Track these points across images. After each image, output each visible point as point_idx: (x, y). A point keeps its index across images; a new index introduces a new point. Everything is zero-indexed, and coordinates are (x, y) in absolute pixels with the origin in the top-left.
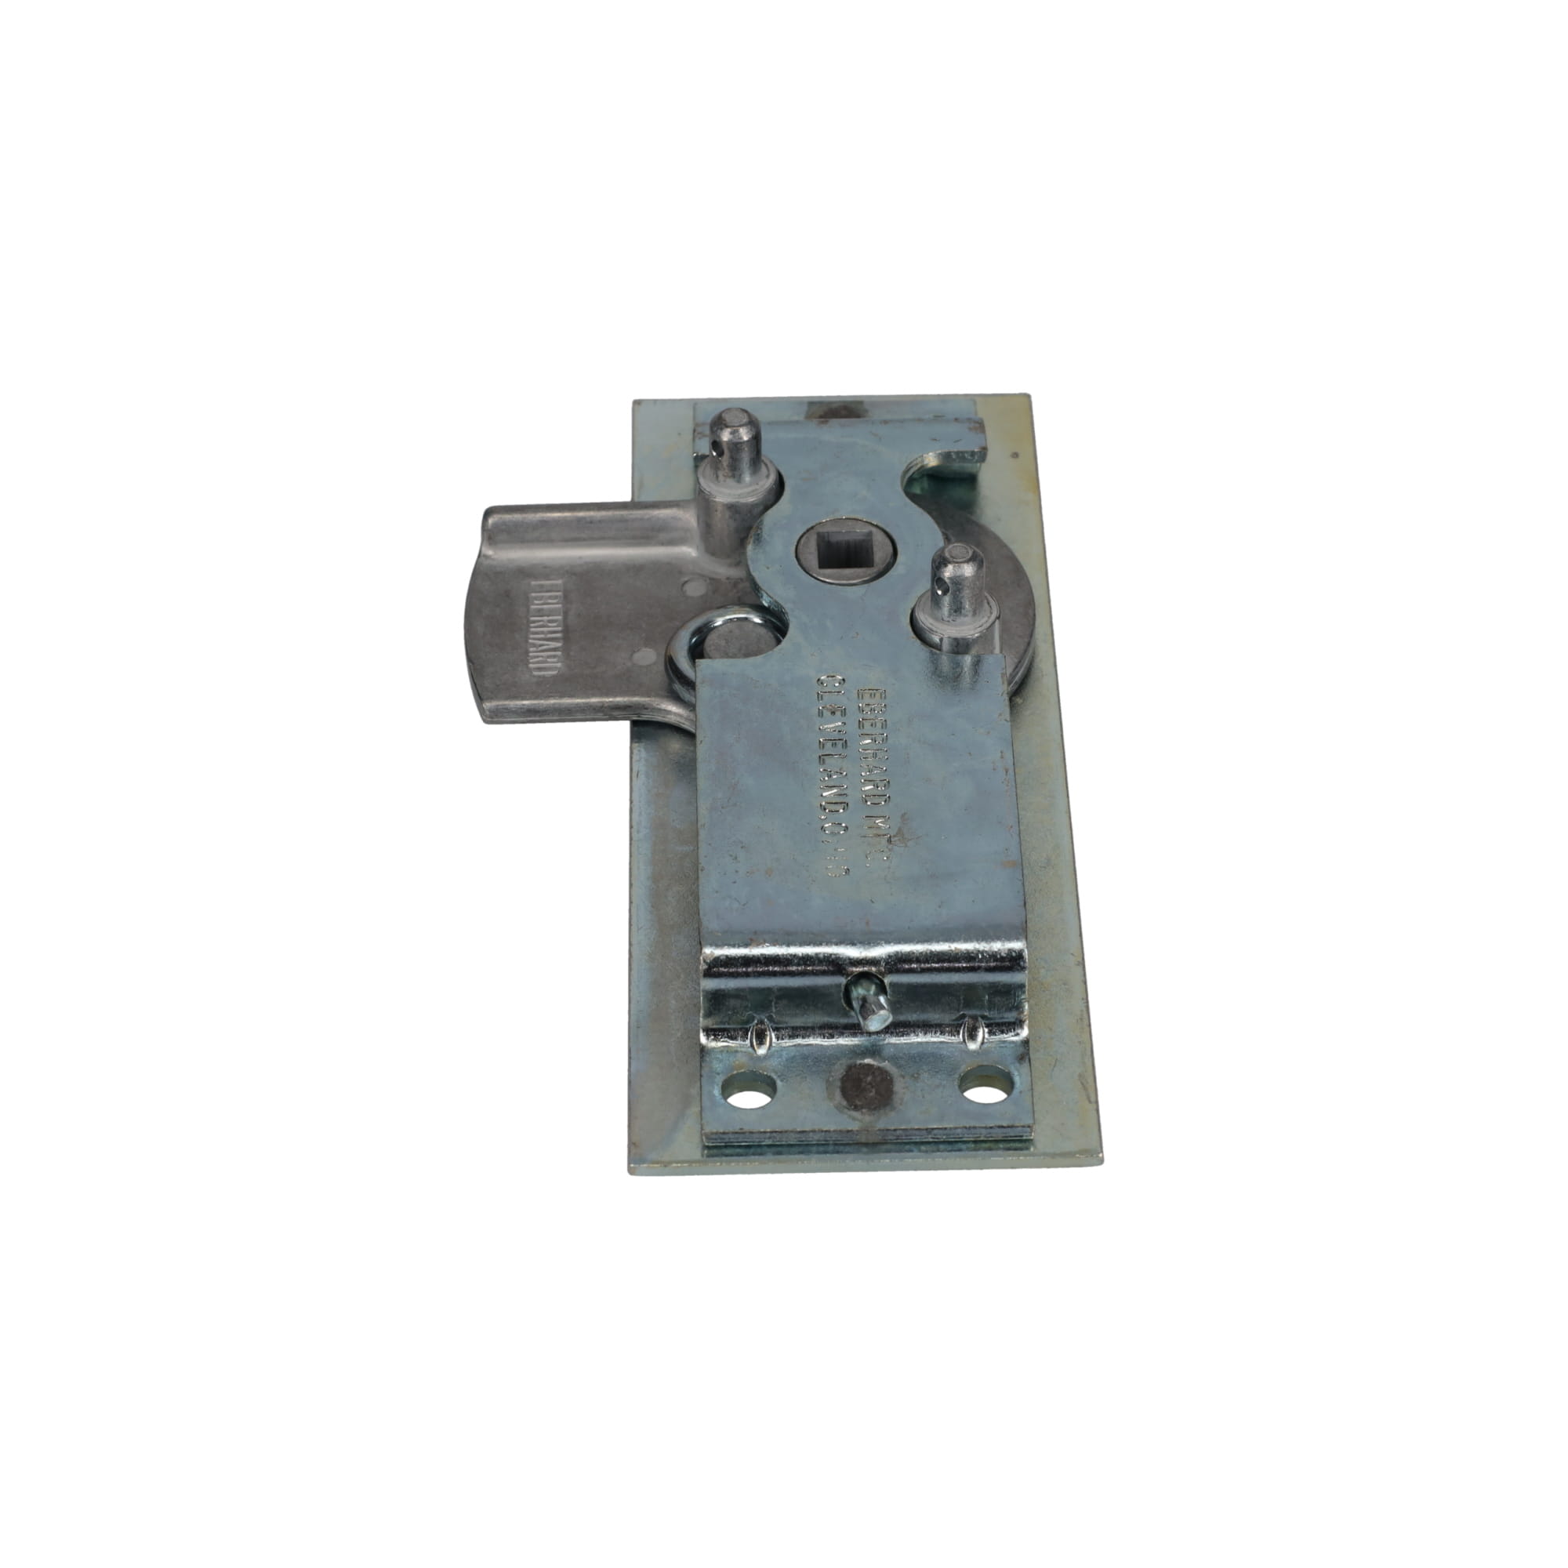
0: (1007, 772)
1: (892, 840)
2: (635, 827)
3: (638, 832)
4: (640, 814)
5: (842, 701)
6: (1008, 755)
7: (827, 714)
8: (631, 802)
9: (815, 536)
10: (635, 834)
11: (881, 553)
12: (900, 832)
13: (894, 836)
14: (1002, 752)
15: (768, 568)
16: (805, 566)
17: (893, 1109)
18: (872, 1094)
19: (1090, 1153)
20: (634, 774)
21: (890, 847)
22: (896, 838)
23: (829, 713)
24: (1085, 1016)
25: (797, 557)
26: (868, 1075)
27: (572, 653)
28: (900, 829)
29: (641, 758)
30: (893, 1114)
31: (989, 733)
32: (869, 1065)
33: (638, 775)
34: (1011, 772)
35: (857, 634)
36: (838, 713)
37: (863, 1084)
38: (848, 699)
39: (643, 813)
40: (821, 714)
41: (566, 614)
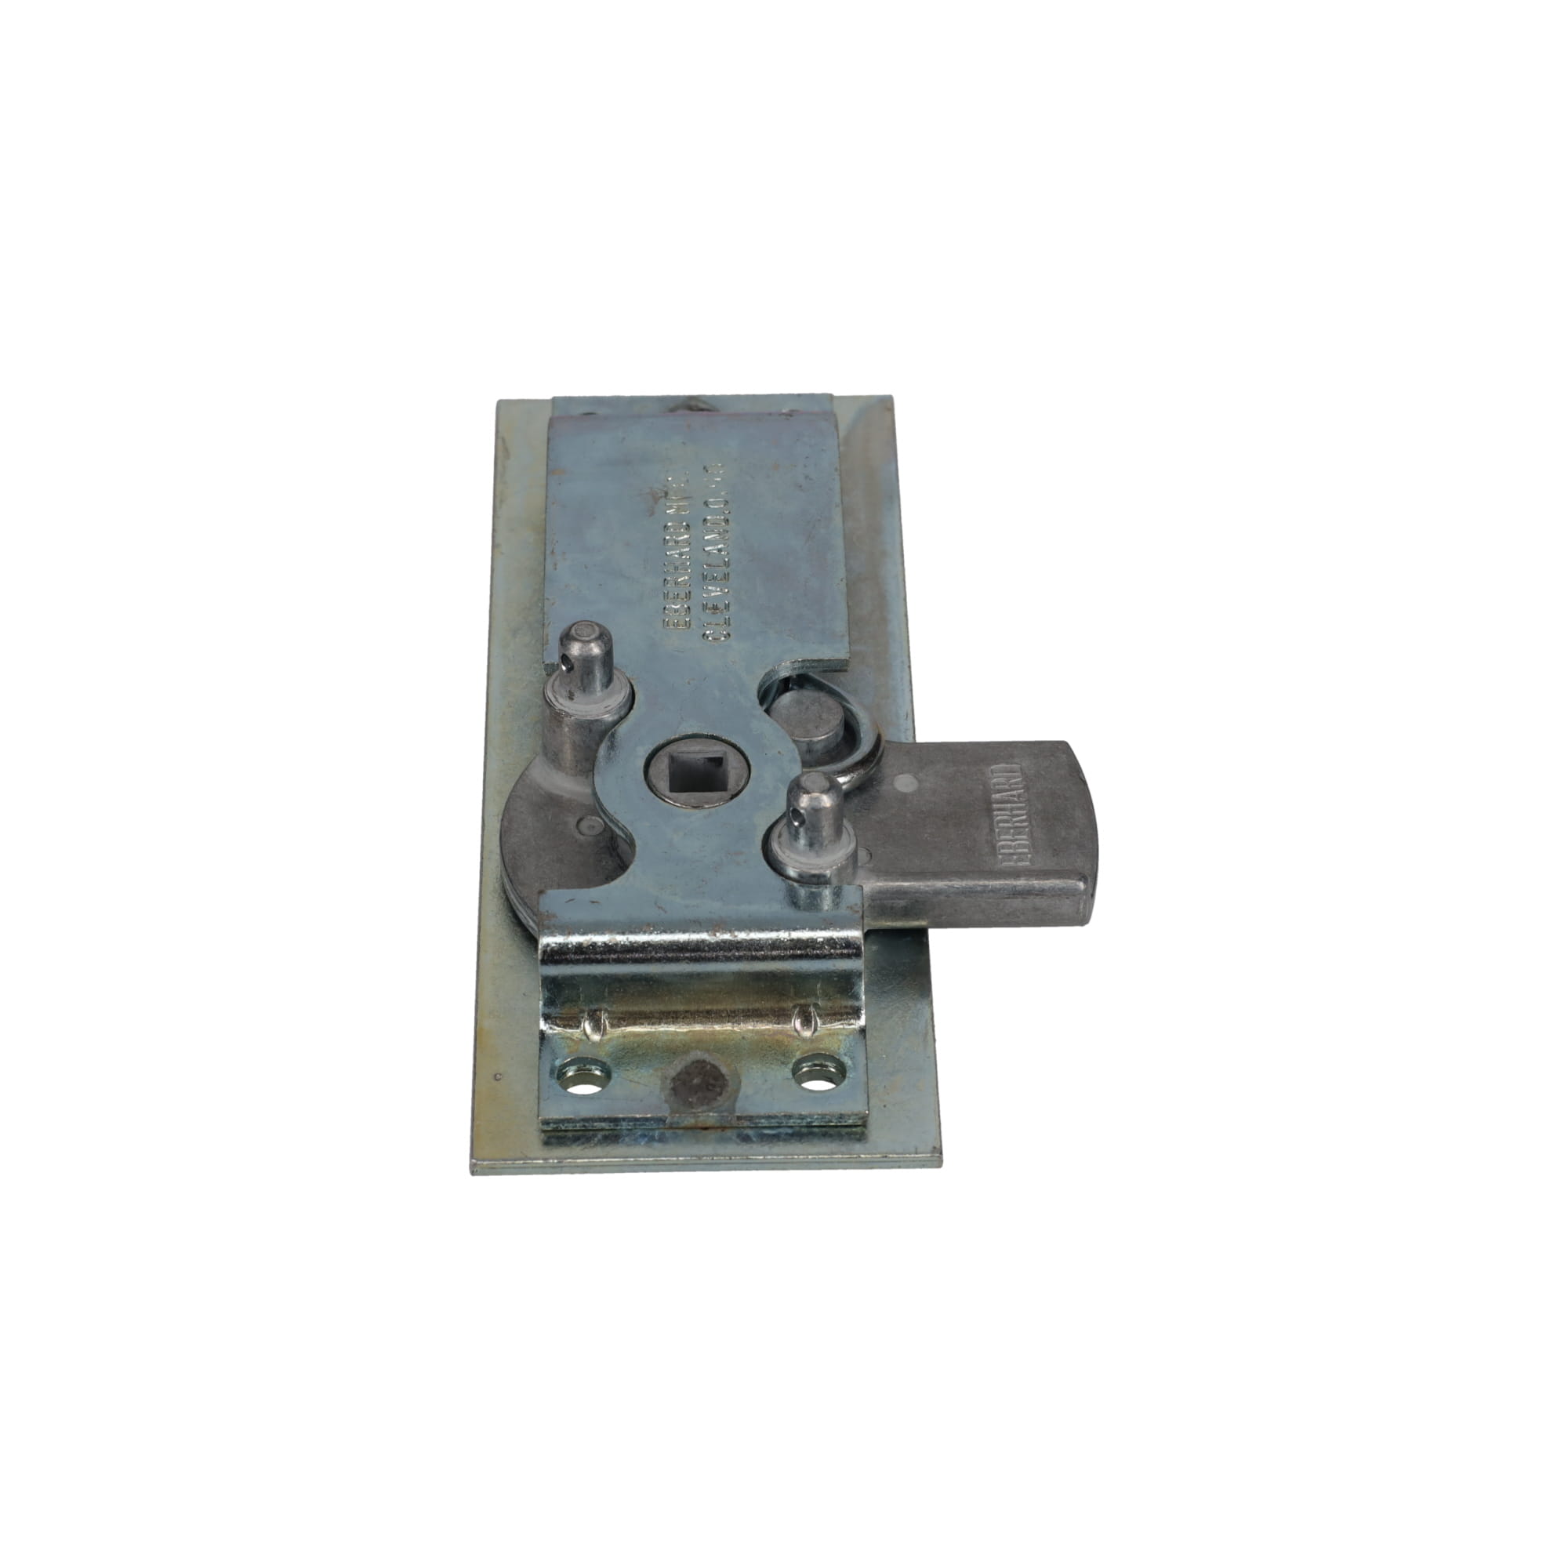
0: (553, 551)
1: (663, 495)
2: (906, 667)
3: (903, 662)
4: (902, 679)
5: (707, 616)
6: (549, 567)
7: (721, 606)
8: (911, 690)
9: (729, 787)
10: (906, 659)
11: (662, 766)
12: (656, 500)
13: (661, 497)
14: (556, 569)
15: (779, 752)
16: (741, 757)
20: (910, 716)
21: (665, 489)
22: (660, 495)
23: (719, 606)
24: (498, 505)
25: (749, 766)
27: (981, 787)
28: (656, 502)
29: (905, 732)
31: (566, 586)
33: (907, 716)
34: (548, 552)
35: (689, 683)
36: (710, 606)
38: (700, 619)
39: (899, 680)
40: (727, 607)
41: (992, 830)
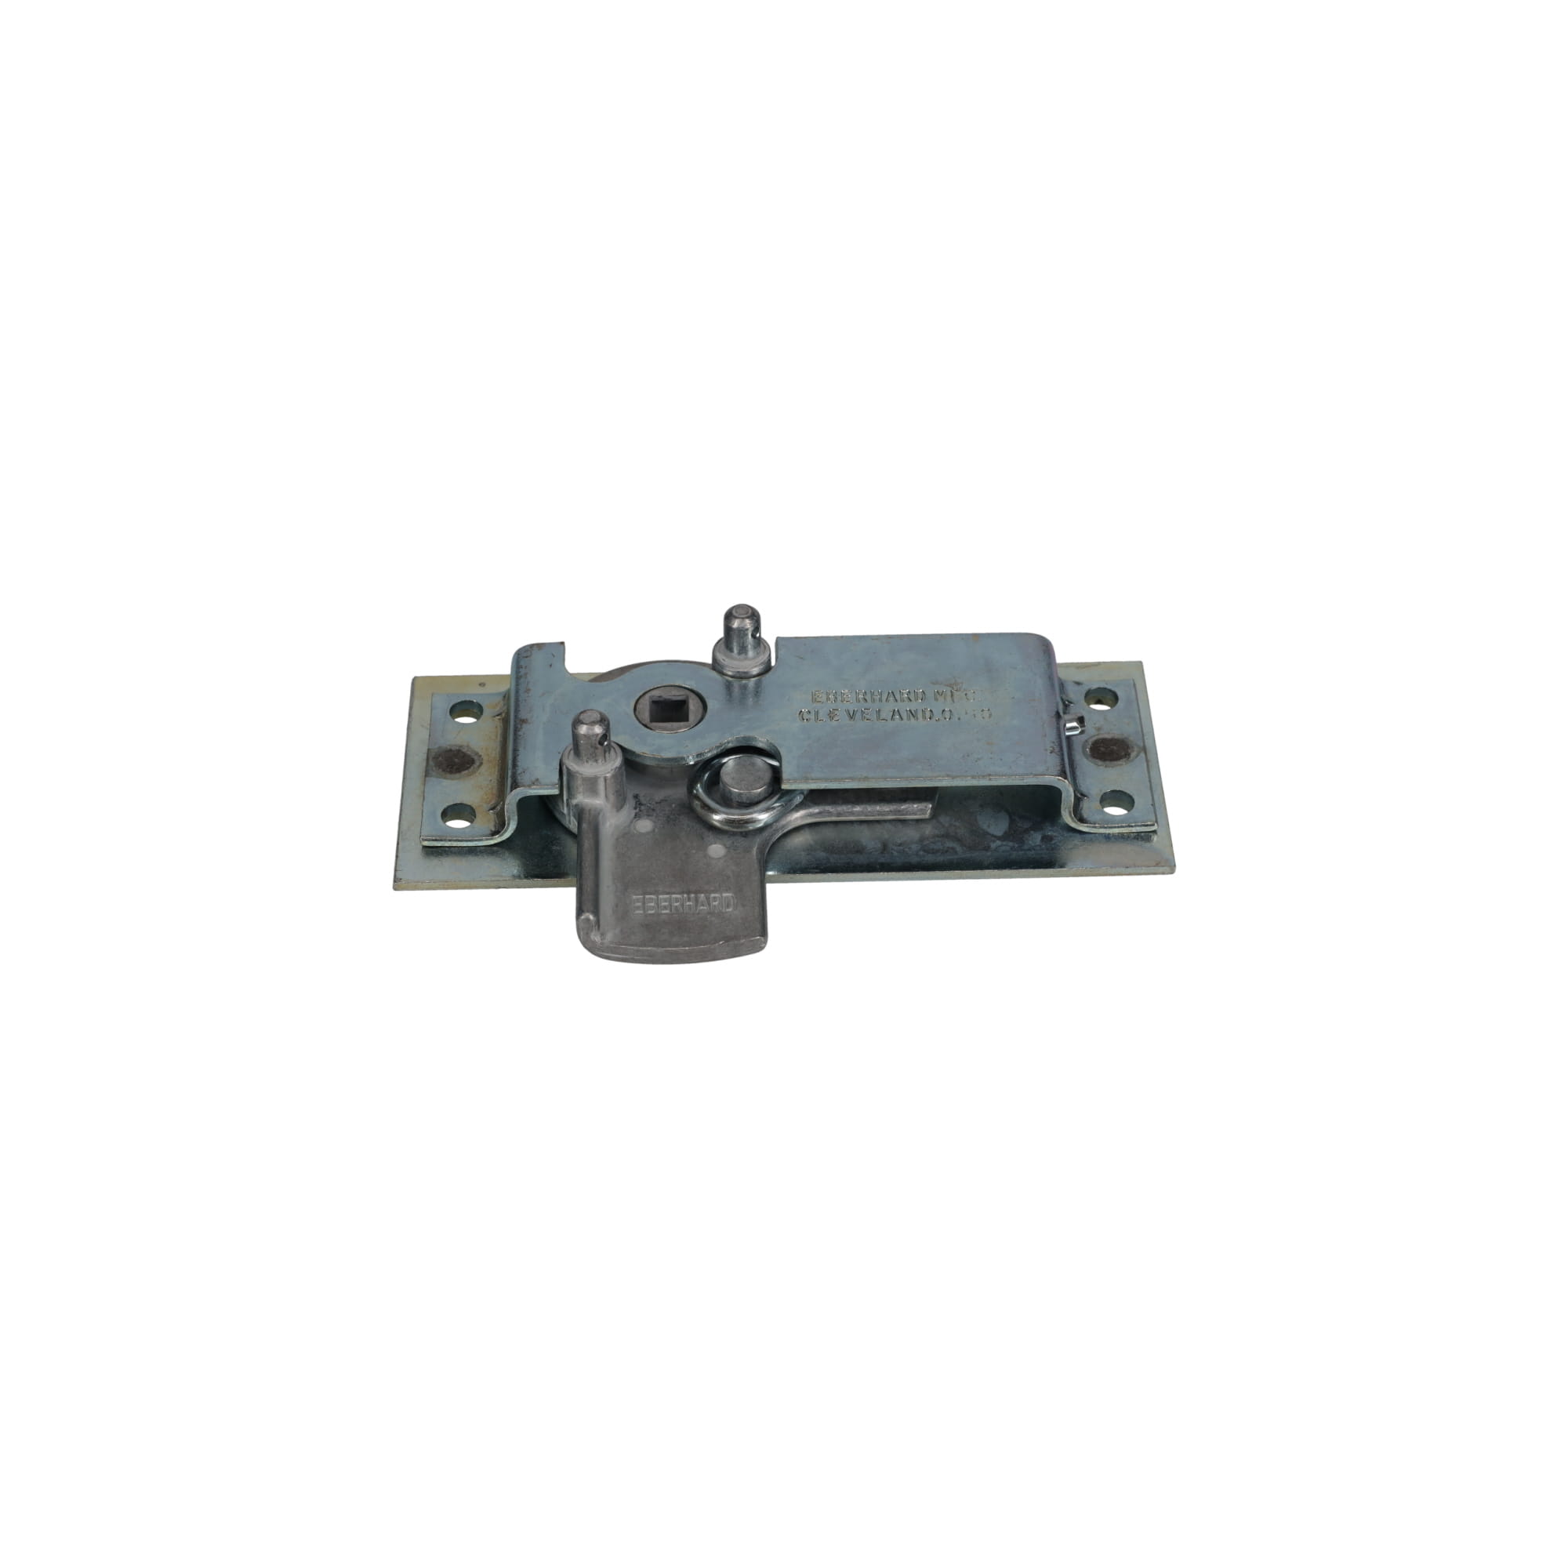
17: (1127, 739)
26: (1100, 749)
30: (1130, 740)
32: (1090, 749)
37: (1108, 751)
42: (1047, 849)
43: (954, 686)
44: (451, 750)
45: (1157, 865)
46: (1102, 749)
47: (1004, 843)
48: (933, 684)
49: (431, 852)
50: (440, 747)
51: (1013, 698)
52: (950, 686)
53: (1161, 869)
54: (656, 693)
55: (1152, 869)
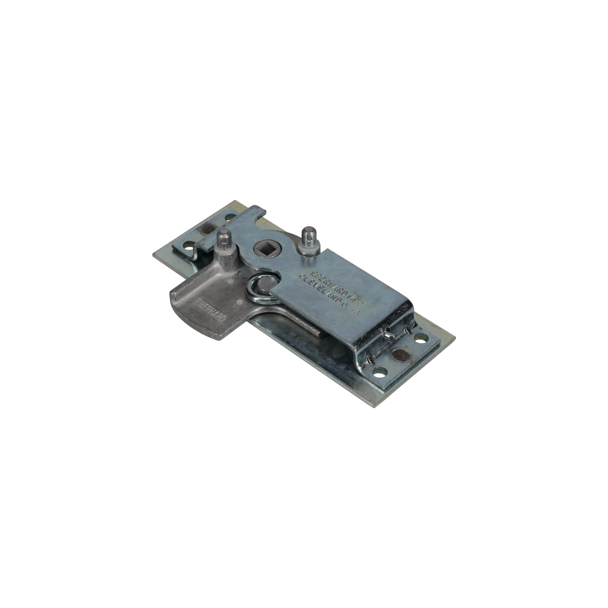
17: (412, 356)
18: (404, 356)
19: (453, 339)
26: (398, 353)
30: (413, 357)
32: (395, 351)
37: (400, 355)
41: (211, 305)
42: (343, 372)
43: (359, 298)
44: (212, 226)
45: (370, 401)
46: (399, 353)
47: (332, 361)
48: (354, 292)
49: (176, 251)
50: (211, 223)
51: (372, 313)
52: (358, 297)
53: (370, 403)
54: (270, 242)
55: (367, 401)
